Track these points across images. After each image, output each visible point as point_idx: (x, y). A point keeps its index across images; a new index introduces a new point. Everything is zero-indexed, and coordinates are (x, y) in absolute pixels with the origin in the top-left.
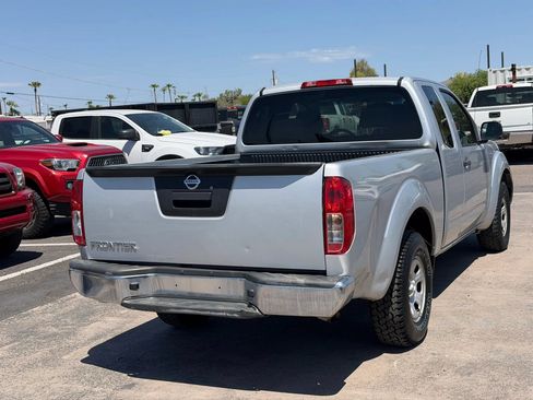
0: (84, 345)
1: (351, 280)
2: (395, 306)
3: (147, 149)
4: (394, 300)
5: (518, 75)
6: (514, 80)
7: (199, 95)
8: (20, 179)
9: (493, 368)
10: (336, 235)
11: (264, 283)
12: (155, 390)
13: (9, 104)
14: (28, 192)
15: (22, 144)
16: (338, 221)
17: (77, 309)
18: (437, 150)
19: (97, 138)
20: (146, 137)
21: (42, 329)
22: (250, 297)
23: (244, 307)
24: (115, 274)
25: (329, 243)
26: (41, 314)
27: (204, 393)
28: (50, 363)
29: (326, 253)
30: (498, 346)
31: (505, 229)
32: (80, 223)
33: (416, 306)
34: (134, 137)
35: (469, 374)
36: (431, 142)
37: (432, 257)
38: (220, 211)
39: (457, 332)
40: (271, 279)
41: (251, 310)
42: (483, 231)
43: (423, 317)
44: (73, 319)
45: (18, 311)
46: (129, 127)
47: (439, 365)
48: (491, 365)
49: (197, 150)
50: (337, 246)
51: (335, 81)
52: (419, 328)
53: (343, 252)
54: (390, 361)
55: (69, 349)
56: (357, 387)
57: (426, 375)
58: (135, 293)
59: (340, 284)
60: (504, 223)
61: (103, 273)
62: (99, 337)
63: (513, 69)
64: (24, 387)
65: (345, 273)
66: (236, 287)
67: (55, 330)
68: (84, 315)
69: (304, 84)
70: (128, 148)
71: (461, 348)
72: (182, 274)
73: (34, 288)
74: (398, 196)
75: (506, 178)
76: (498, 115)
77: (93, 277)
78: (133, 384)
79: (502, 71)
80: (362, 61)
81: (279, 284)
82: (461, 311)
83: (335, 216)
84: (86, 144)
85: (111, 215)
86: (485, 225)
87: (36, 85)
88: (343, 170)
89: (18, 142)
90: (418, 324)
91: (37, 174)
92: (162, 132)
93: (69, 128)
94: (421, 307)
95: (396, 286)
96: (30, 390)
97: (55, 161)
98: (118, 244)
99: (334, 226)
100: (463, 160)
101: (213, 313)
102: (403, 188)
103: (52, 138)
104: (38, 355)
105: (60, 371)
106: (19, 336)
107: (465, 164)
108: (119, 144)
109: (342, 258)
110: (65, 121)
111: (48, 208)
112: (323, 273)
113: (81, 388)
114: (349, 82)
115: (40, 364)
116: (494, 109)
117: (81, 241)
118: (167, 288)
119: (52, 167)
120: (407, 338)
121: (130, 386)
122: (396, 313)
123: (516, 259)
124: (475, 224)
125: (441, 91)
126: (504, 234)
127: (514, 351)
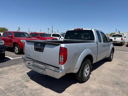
2: (80, 74)
4: (80, 73)
5: (120, 33)
6: (119, 34)
9: (99, 92)
18: (97, 43)
25: (60, 62)
29: (59, 64)
30: (102, 85)
33: (87, 74)
36: (96, 41)
37: (92, 64)
38: (42, 51)
42: (107, 58)
43: (88, 76)
46: (60, 36)
51: (80, 29)
52: (86, 79)
53: (63, 64)
54: (78, 85)
57: (83, 91)
59: (61, 72)
60: (112, 57)
63: (119, 32)
65: (63, 69)
69: (75, 29)
71: (94, 85)
74: (83, 52)
75: (113, 49)
78: (28, 81)
83: (62, 56)
86: (108, 57)
88: (65, 46)
94: (88, 74)
95: (80, 71)
101: (38, 72)
102: (85, 50)
107: (104, 46)
109: (63, 66)
116: (115, 37)
122: (80, 76)
123: (113, 63)
124: (106, 56)
125: (101, 32)
126: (111, 58)
127: (105, 88)
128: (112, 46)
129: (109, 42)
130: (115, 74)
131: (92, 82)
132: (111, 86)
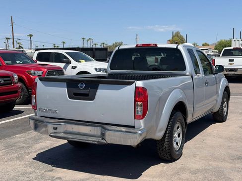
0: (35, 152)
1: (145, 130)
2: (166, 143)
3: (74, 68)
4: (166, 140)
7: (103, 44)
8: (16, 79)
9: (206, 172)
10: (140, 111)
11: (108, 130)
12: (62, 172)
13: (18, 43)
14: (19, 84)
15: (19, 63)
16: (141, 105)
17: (35, 137)
18: (192, 77)
19: (52, 62)
20: (74, 63)
21: (18, 144)
22: (103, 136)
23: (100, 140)
24: (47, 123)
25: (136, 114)
26: (19, 138)
27: (81, 175)
28: (20, 159)
29: (135, 119)
30: (211, 163)
31: (225, 112)
32: (35, 100)
33: (177, 143)
34: (69, 62)
35: (196, 174)
36: (189, 73)
37: (186, 123)
39: (195, 156)
40: (111, 128)
41: (103, 141)
42: (215, 113)
43: (180, 149)
44: (32, 141)
45: (9, 136)
46: (66, 58)
47: (183, 169)
48: (206, 170)
49: (96, 69)
50: (140, 116)
51: (150, 44)
52: (177, 153)
53: (142, 119)
54: (163, 166)
55: (29, 153)
56: (147, 177)
57: (177, 173)
58: (55, 131)
59: (140, 132)
60: (225, 110)
61: (43, 122)
62: (42, 149)
64: (7, 168)
65: (142, 128)
66: (97, 131)
67: (24, 145)
68: (37, 140)
69: (137, 45)
70: (65, 67)
71: (195, 163)
72: (76, 124)
73: (17, 127)
74: (169, 97)
76: (233, 60)
77: (39, 123)
78: (53, 170)
79: (238, 41)
80: (178, 32)
81: (115, 131)
82: (198, 147)
83: (139, 103)
84: (46, 65)
85: (48, 97)
86: (216, 110)
87: (31, 36)
88: (144, 84)
89: (18, 62)
90: (177, 151)
91: (24, 77)
92: (81, 61)
93: (41, 57)
94: (179, 144)
95: (167, 135)
96: (9, 169)
97: (33, 71)
98: (50, 110)
99: (139, 107)
100: (204, 81)
101: (87, 142)
102: (172, 93)
103: (33, 61)
104: (15, 155)
105: (23, 162)
106: (8, 147)
107: (205, 83)
108: (62, 65)
109: (141, 121)
110: (39, 54)
111: (28, 92)
112: (133, 127)
113: (31, 170)
114: (156, 45)
115: (15, 159)
116: (231, 58)
117: (35, 107)
118: (69, 130)
119: (31, 74)
120: (171, 157)
121: (52, 170)
122: (167, 146)
123: (229, 126)
124: (211, 109)
125: (197, 51)
126: (225, 114)
127: (217, 165)
128: (223, 82)
129: (217, 74)
130: (236, 144)
131: (189, 160)
132: (228, 162)
